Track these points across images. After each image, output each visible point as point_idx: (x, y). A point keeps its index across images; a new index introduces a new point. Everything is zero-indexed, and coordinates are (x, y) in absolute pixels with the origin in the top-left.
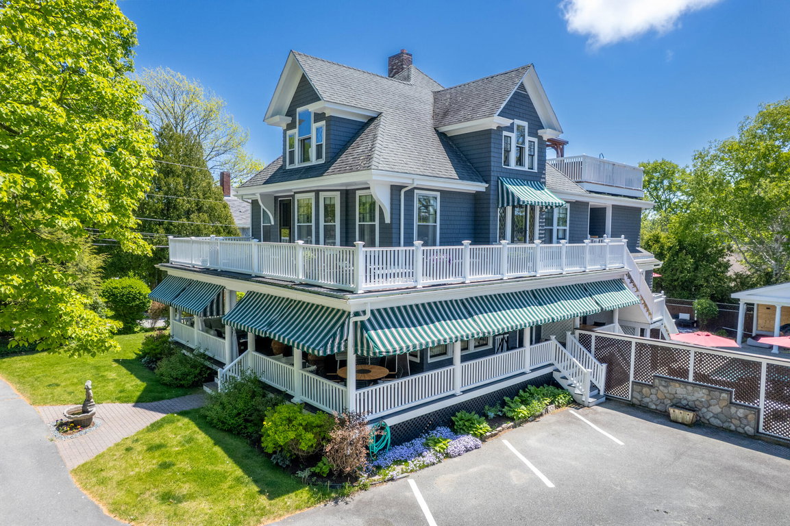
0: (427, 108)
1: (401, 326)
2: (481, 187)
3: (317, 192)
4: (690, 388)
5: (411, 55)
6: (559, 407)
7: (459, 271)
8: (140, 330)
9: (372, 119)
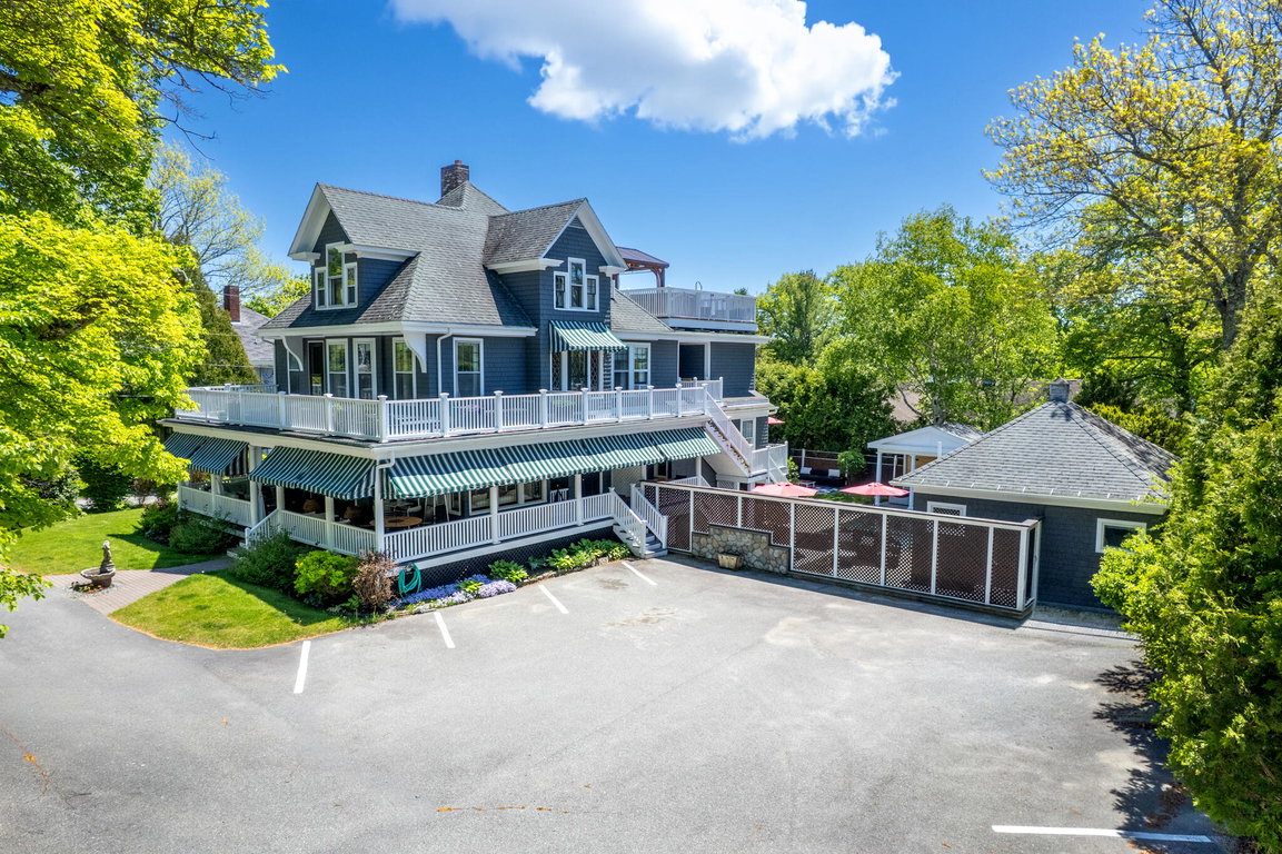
0: (477, 240)
1: (427, 474)
2: (530, 332)
3: (350, 338)
4: (738, 534)
5: (467, 167)
6: (612, 559)
7: (491, 421)
8: (124, 508)
9: (410, 259)
